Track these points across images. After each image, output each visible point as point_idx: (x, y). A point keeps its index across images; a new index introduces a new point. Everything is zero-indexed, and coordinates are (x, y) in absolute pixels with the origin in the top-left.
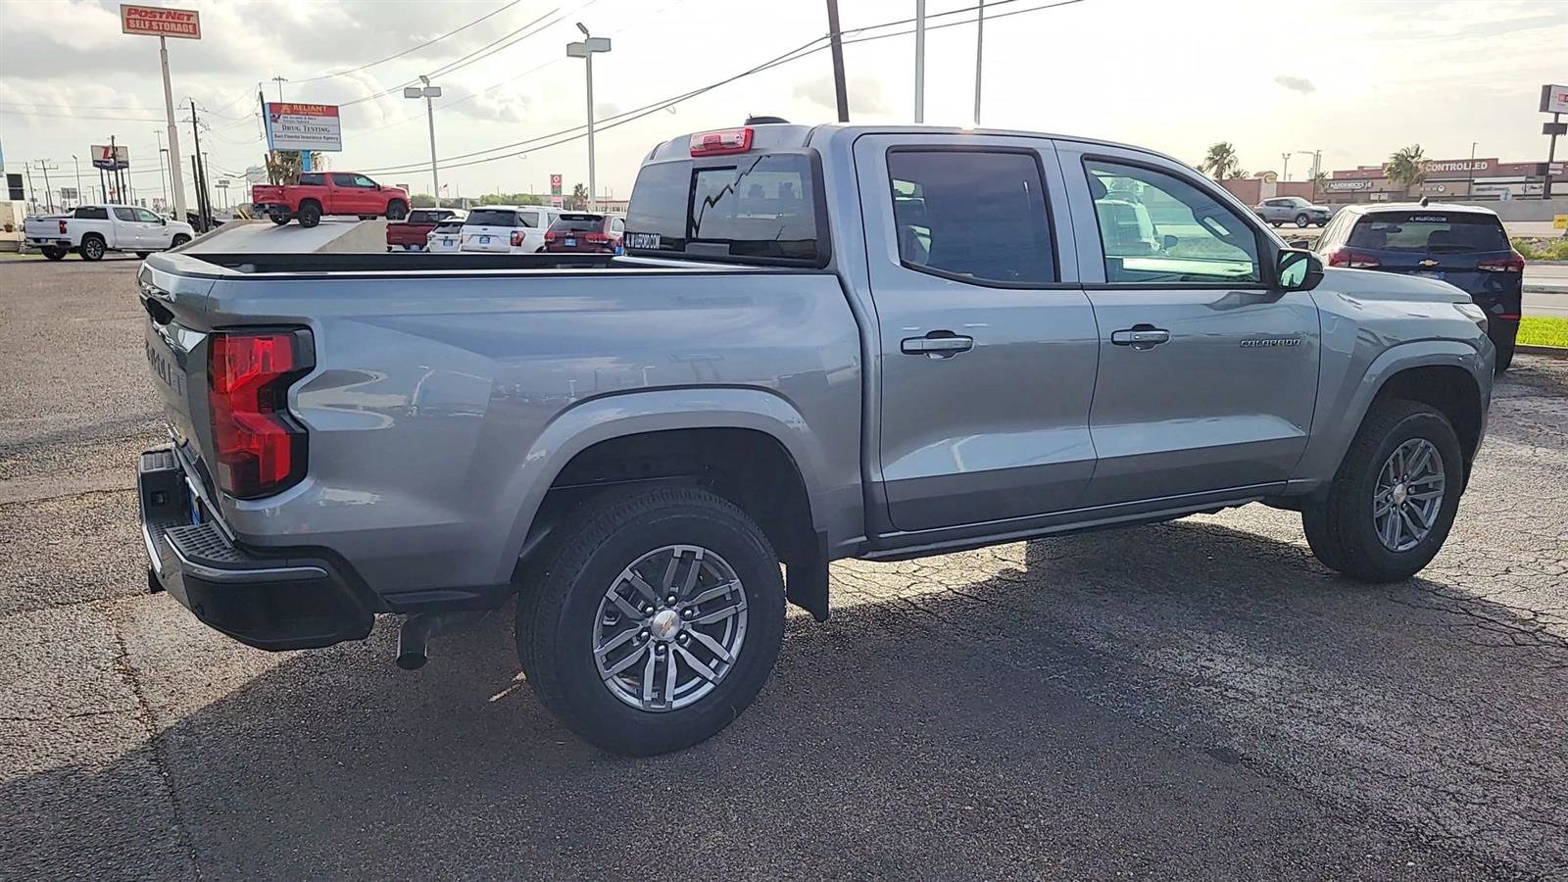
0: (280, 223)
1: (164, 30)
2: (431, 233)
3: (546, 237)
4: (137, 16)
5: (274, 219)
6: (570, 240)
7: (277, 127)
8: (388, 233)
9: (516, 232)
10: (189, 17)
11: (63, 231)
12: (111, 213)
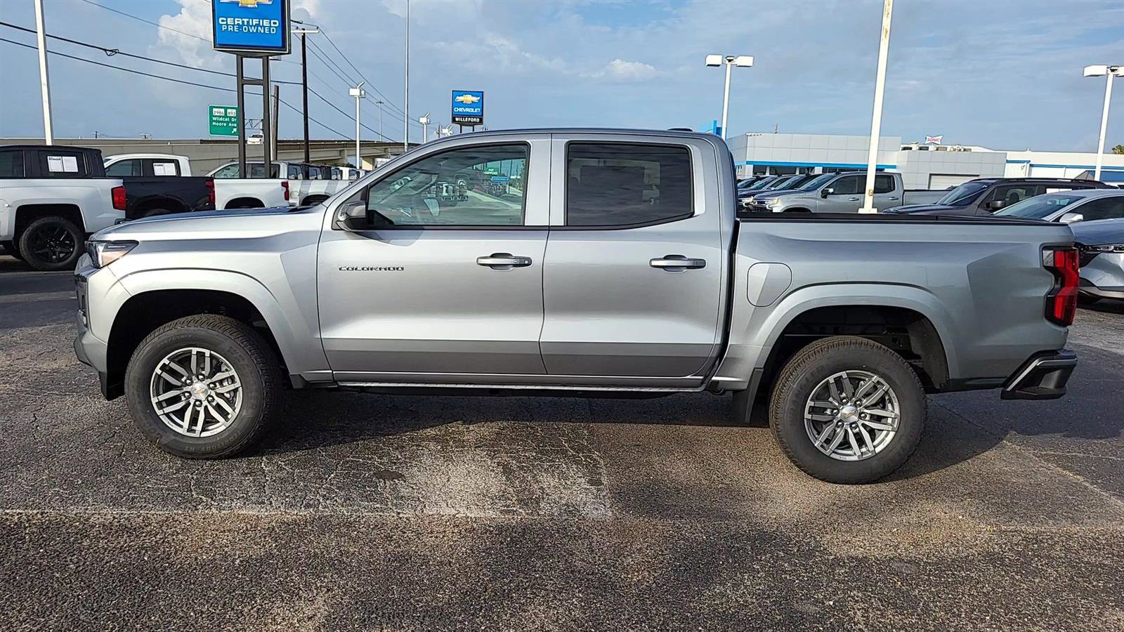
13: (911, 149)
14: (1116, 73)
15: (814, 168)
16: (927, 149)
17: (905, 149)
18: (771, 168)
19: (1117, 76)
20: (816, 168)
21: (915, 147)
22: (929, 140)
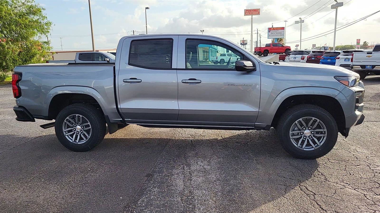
0: (260, 56)
1: (252, 14)
2: (286, 57)
3: (307, 57)
4: (247, 12)
5: (259, 55)
6: (313, 58)
7: (270, 33)
8: (279, 57)
9: (303, 56)
10: (258, 10)
11: (217, 59)
12: (226, 55)
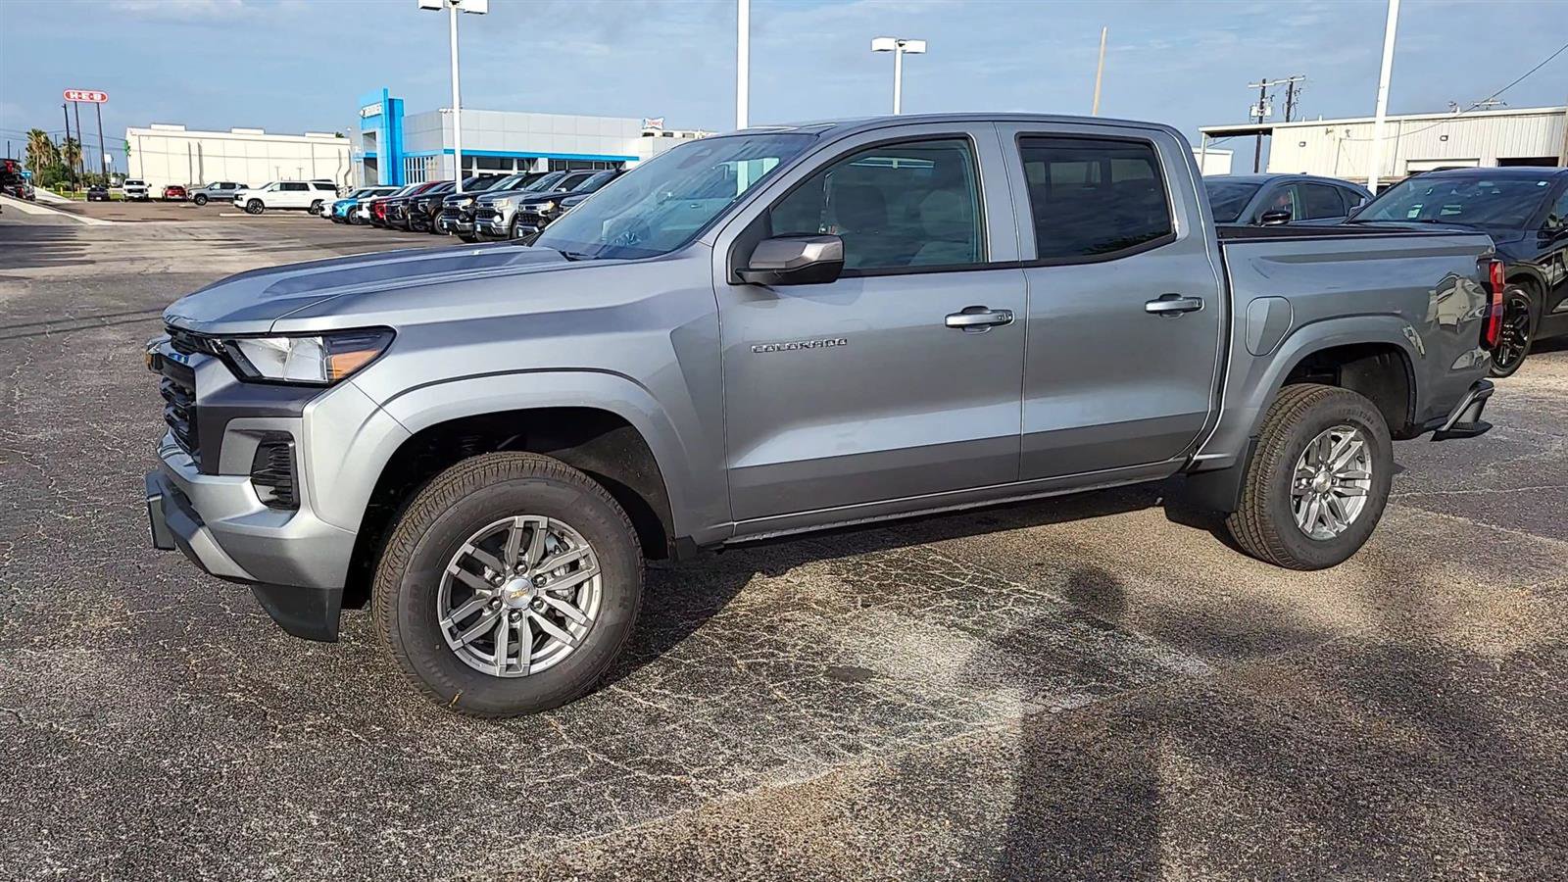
13: (653, 135)
14: (903, 48)
15: (536, 159)
16: (672, 135)
17: (646, 135)
18: (479, 159)
19: (904, 52)
20: (539, 159)
21: (658, 133)
22: (649, 124)
